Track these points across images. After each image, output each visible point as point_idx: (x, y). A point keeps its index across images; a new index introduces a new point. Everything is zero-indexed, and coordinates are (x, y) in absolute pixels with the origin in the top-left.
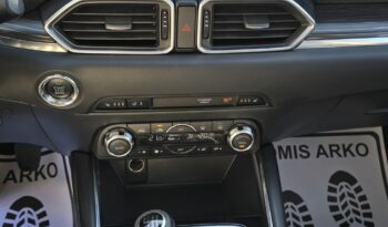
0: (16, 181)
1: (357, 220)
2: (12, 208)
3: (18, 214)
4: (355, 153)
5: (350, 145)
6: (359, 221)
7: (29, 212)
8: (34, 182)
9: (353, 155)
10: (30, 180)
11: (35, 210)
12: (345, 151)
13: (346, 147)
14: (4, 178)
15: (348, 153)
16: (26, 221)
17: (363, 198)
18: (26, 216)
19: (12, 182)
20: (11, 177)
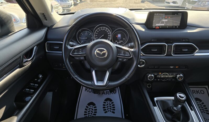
0: (105, 94)
1: (204, 112)
2: (105, 100)
3: (106, 102)
4: (200, 93)
5: (198, 91)
6: (205, 112)
7: (109, 102)
8: (110, 95)
9: (200, 94)
10: (109, 94)
11: (111, 102)
12: (197, 92)
13: (197, 91)
14: (102, 93)
15: (198, 93)
16: (109, 104)
17: (205, 106)
18: (108, 103)
19: (104, 94)
20: (104, 93)
